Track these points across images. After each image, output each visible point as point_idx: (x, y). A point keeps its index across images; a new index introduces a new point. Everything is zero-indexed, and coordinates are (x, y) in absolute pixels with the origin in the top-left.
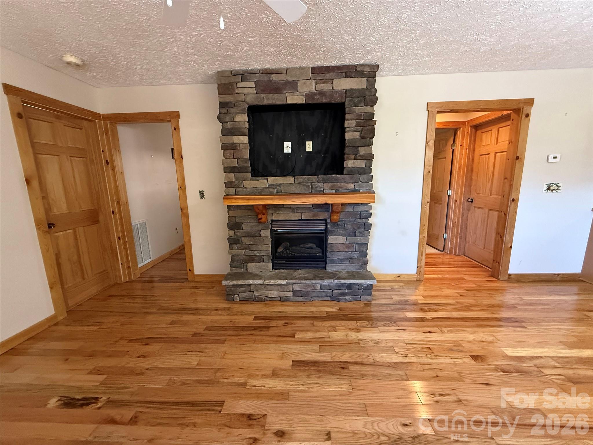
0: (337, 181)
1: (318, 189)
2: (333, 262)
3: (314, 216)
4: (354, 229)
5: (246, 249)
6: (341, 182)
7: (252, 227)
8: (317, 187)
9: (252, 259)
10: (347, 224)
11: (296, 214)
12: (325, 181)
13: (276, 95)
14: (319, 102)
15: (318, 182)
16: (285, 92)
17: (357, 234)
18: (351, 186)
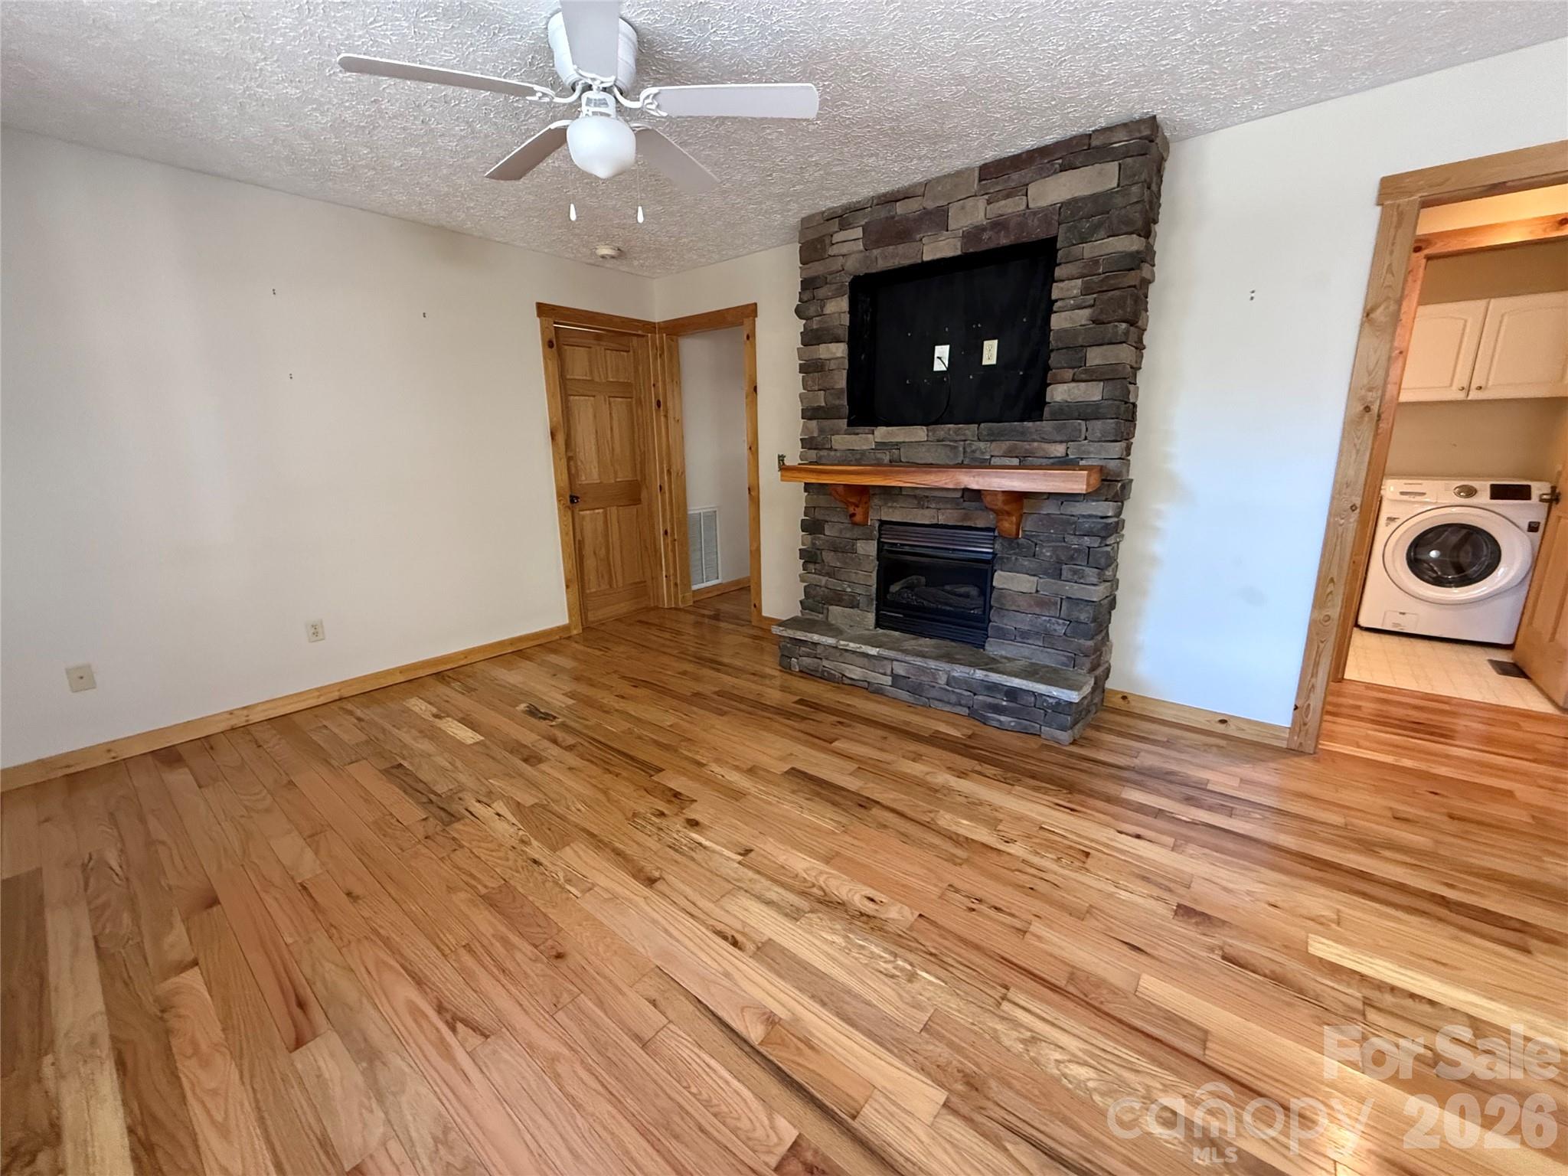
0: (1023, 436)
1: (978, 455)
2: (1002, 634)
3: (966, 517)
4: (1060, 562)
5: (828, 575)
6: (1034, 441)
7: (841, 532)
8: (974, 452)
9: (837, 598)
10: (1042, 547)
11: (926, 512)
12: (993, 438)
13: (900, 247)
14: (992, 245)
15: (979, 440)
16: (918, 237)
17: (1066, 574)
18: (1059, 450)
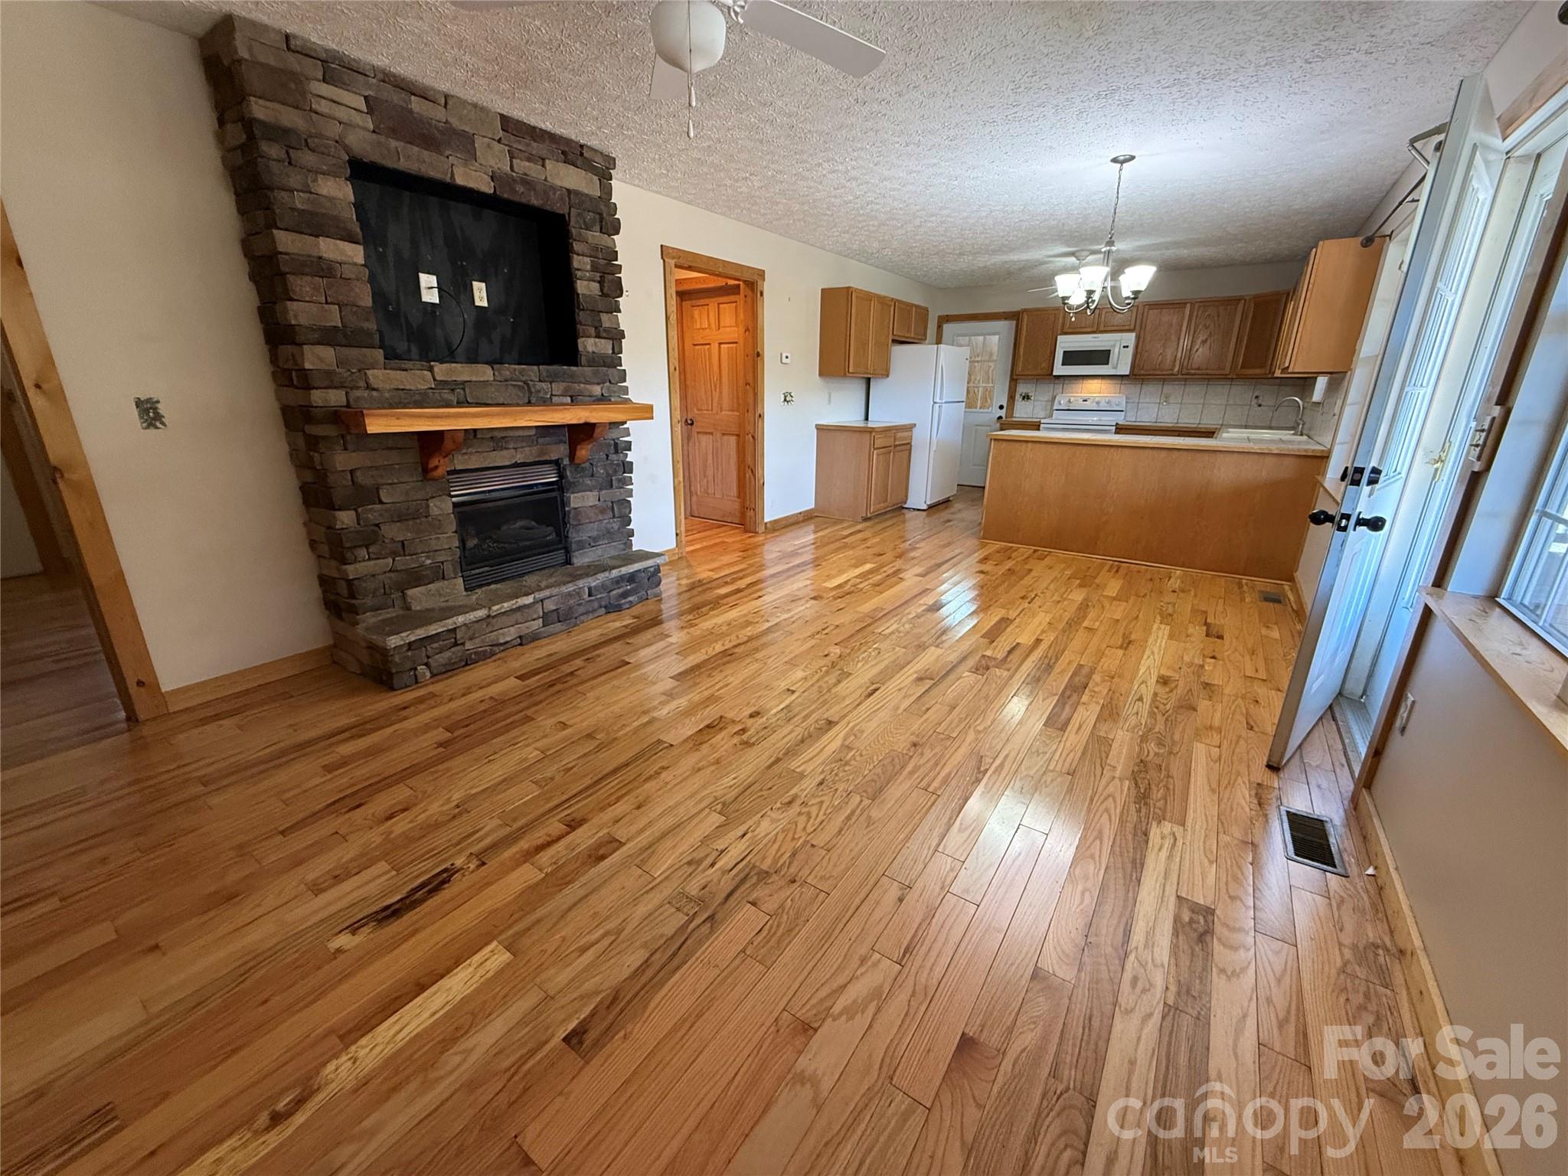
0: (573, 378)
1: (541, 395)
2: (581, 545)
3: (542, 453)
4: (608, 474)
5: (394, 554)
6: (581, 382)
7: (407, 493)
8: (539, 391)
9: (417, 578)
10: (597, 467)
11: (505, 452)
12: (552, 379)
13: (426, 153)
15: (540, 381)
16: (448, 153)
17: (615, 483)
18: (597, 390)
